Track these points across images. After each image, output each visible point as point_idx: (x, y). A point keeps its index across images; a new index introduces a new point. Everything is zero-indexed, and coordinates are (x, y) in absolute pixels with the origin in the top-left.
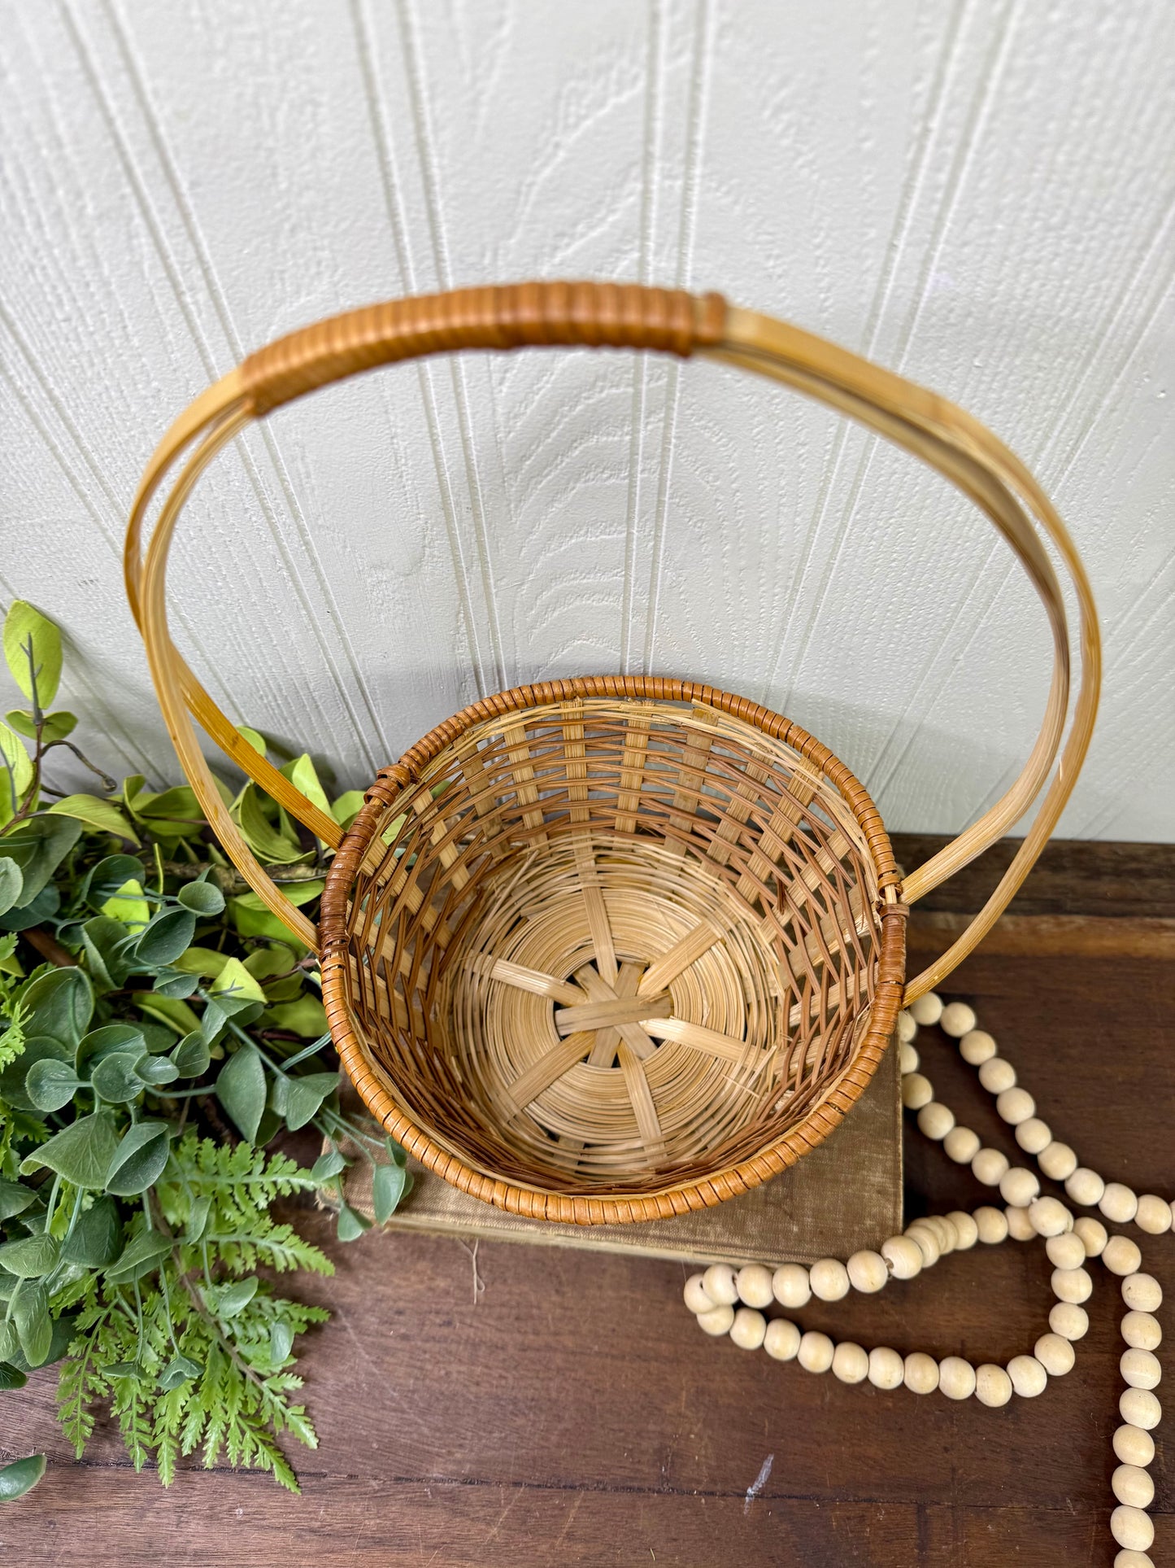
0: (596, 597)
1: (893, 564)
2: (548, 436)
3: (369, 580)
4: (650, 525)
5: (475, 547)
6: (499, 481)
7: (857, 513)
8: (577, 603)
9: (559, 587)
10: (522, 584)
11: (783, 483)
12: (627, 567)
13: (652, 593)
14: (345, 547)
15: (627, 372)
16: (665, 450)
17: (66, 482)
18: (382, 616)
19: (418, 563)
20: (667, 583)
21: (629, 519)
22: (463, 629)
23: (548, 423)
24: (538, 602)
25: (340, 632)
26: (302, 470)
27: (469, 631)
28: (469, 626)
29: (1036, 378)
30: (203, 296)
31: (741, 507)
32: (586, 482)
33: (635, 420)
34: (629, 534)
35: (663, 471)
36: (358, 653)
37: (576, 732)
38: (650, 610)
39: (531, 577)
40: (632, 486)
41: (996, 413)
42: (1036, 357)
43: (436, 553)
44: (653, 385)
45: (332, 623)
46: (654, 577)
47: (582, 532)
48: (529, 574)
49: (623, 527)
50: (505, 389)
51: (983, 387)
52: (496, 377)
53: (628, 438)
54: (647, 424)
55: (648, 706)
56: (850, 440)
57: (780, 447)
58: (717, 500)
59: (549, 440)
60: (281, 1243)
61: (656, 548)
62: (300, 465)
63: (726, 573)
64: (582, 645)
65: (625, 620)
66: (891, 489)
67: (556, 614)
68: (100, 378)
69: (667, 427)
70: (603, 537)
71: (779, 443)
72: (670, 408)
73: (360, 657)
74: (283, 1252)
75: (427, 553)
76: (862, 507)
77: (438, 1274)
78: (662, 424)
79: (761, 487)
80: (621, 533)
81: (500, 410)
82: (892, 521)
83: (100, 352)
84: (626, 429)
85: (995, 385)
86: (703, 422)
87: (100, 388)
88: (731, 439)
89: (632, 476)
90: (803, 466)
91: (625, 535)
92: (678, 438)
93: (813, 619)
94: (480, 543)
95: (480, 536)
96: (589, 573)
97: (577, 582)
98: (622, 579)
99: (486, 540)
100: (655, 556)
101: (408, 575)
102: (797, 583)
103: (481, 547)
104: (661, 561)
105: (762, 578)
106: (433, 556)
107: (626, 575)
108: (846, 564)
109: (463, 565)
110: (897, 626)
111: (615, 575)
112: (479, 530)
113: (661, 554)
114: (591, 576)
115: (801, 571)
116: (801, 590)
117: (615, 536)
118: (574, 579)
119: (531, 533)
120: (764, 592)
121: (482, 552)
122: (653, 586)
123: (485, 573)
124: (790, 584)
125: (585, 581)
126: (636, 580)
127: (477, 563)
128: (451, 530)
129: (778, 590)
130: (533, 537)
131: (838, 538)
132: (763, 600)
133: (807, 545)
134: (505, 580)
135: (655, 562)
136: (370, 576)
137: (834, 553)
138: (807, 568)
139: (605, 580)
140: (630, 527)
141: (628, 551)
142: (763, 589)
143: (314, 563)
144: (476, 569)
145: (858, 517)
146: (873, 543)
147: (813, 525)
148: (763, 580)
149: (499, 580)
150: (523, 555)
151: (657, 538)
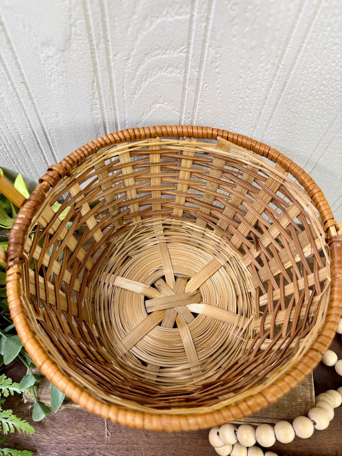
0: (170, 69)
1: (334, 48)
3: (42, 55)
4: (205, 6)
5: (101, 25)
8: (159, 74)
9: (149, 61)
10: (128, 59)
12: (189, 45)
13: (200, 67)
18: (52, 86)
19: (68, 39)
20: (210, 58)
22: (96, 95)
24: (138, 73)
25: (31, 99)
27: (100, 97)
28: (99, 93)
34: (192, 15)
36: (42, 114)
37: (156, 158)
38: (198, 80)
39: (134, 52)
43: (78, 32)
45: (26, 91)
46: (202, 54)
47: (164, 13)
48: (133, 49)
49: (188, 10)
55: (194, 142)
60: (6, 418)
63: (243, 51)
64: (160, 107)
65: (184, 89)
67: (147, 82)
70: (177, 17)
73: (44, 116)
74: (8, 423)
75: (73, 32)
77: (88, 429)
80: (187, 14)
91: (189, 16)
93: (282, 90)
94: (104, 22)
95: (103, 16)
96: (166, 50)
97: (159, 57)
98: (185, 55)
99: (107, 19)
100: (205, 35)
101: (63, 51)
102: (280, 62)
103: (104, 26)
104: (208, 40)
105: (262, 56)
106: (77, 34)
107: (187, 52)
108: (309, 47)
109: (95, 42)
110: (324, 96)
111: (181, 52)
112: (103, 10)
113: (209, 34)
114: (168, 52)
115: (284, 51)
116: (281, 66)
117: (183, 17)
118: (158, 54)
119: (134, 13)
120: (261, 68)
121: (105, 31)
122: (201, 62)
123: (107, 49)
124: (276, 62)
125: (164, 56)
126: (193, 56)
127: (102, 40)
128: (86, 10)
129: (269, 66)
130: (135, 17)
131: (310, 24)
132: (259, 74)
133: (292, 28)
134: (119, 55)
135: (204, 41)
136: (42, 52)
137: (305, 37)
138: (288, 49)
139: (175, 56)
140: (193, 9)
141: (190, 31)
142: (261, 65)
143: (9, 42)
144: (102, 46)
145: (326, 4)
146: (329, 29)
147: (300, 10)
148: (263, 58)
149: (115, 55)
150: (129, 33)
151: (208, 19)
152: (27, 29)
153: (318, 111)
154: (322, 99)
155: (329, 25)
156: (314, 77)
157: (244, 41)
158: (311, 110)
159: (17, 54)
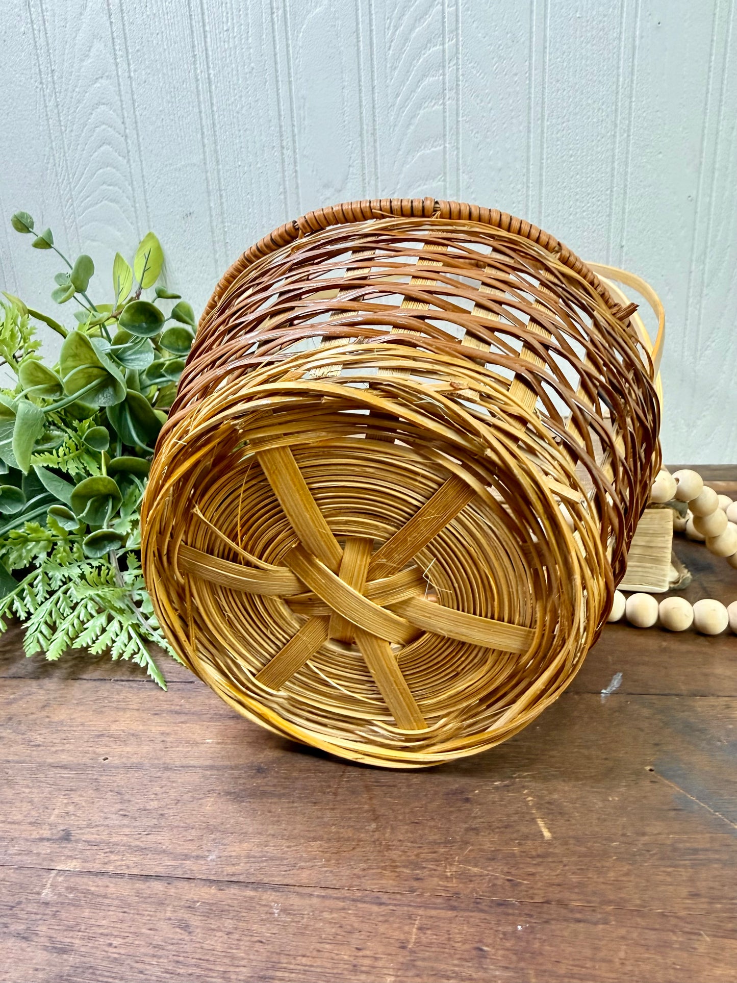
1: (572, 159)
2: (408, 80)
3: (321, 198)
4: (454, 137)
5: (373, 164)
6: (386, 113)
7: (548, 120)
11: (511, 101)
12: (445, 173)
14: (313, 171)
15: (439, 37)
16: (458, 85)
17: (199, 136)
19: (346, 179)
21: (444, 135)
23: (408, 72)
26: (302, 115)
29: (604, 22)
30: (280, 12)
31: (494, 121)
32: (425, 108)
33: (444, 67)
34: (445, 147)
35: (458, 100)
40: (444, 108)
41: (593, 45)
42: (601, 9)
43: (355, 171)
44: (450, 43)
46: (458, 181)
47: (423, 147)
48: (398, 183)
49: (441, 142)
50: (391, 52)
51: (584, 29)
52: (387, 45)
53: (441, 77)
54: (449, 67)
56: (535, 70)
57: (507, 77)
58: (483, 117)
59: (408, 82)
61: (457, 155)
62: (302, 112)
66: (559, 101)
68: (231, 64)
69: (458, 69)
70: (433, 149)
71: (506, 74)
72: (458, 58)
75: (351, 172)
76: (549, 116)
78: (455, 67)
79: (501, 105)
81: (388, 66)
82: (564, 125)
83: (235, 47)
84: (441, 72)
85: (588, 28)
86: (472, 64)
87: (230, 70)
88: (485, 74)
89: (444, 104)
90: (518, 89)
91: (442, 147)
92: (463, 75)
93: (540, 212)
94: (376, 161)
95: (375, 156)
96: (426, 180)
97: (419, 189)
98: (443, 183)
99: (378, 158)
100: (458, 163)
101: (340, 191)
102: (528, 180)
103: (376, 164)
104: (461, 167)
105: (510, 176)
106: (353, 174)
107: (444, 181)
108: (549, 161)
109: (367, 180)
110: (585, 214)
111: (439, 181)
112: (375, 151)
113: (460, 161)
114: (427, 183)
115: (528, 169)
116: (531, 185)
117: (438, 148)
118: (419, 186)
119: (399, 150)
120: (513, 188)
121: (376, 169)
122: (458, 190)
123: (376, 186)
124: (525, 180)
125: (425, 187)
126: (450, 184)
127: (373, 177)
128: (363, 153)
129: (519, 186)
130: (401, 153)
131: (542, 142)
132: (513, 196)
133: (528, 147)
134: (386, 190)
135: (458, 169)
136: (322, 195)
137: (542, 153)
138: (531, 167)
139: (434, 185)
140: (445, 142)
141: (444, 159)
142: (512, 186)
143: (297, 187)
144: (373, 182)
145: (548, 123)
146: (559, 143)
147: (529, 132)
148: (511, 178)
149: (383, 191)
150: (395, 168)
151: (458, 148)
152: (315, 173)
153: (585, 233)
154: (584, 218)
155: (558, 140)
156: (565, 192)
157: (491, 163)
158: (578, 233)
159: (301, 200)
